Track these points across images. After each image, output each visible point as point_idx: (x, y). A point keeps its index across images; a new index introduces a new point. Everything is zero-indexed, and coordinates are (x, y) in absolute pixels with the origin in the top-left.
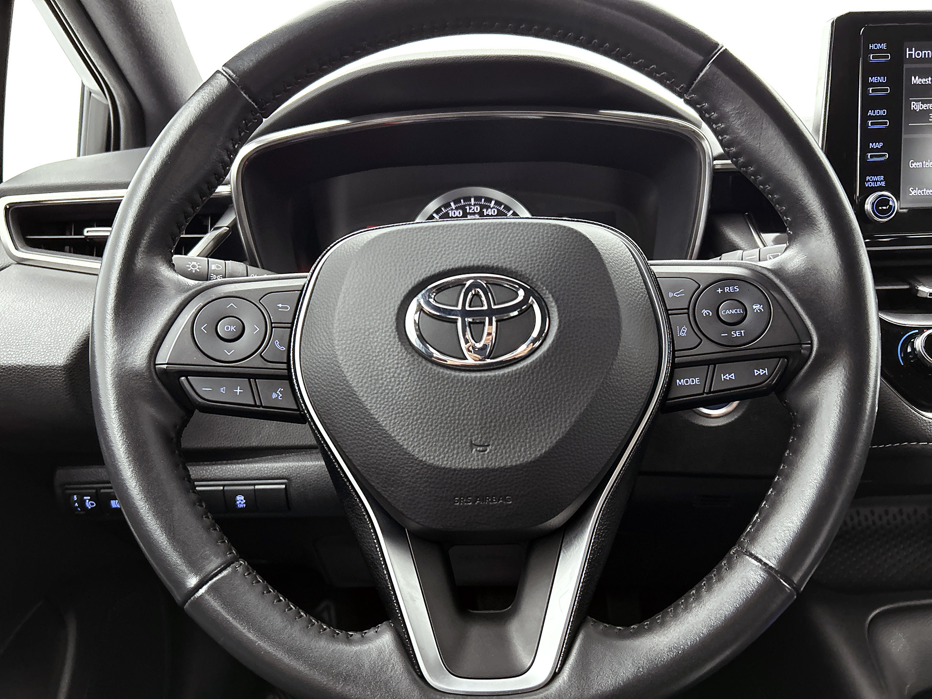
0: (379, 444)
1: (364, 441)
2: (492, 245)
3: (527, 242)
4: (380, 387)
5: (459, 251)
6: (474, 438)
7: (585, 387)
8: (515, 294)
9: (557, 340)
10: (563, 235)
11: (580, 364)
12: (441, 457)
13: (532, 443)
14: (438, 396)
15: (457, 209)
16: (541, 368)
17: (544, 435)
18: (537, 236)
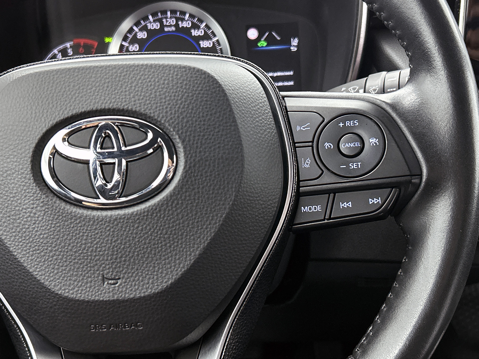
0: (20, 278)
1: (7, 275)
2: (124, 87)
3: (157, 84)
4: (17, 227)
5: (92, 94)
6: (105, 272)
7: (208, 222)
8: (145, 135)
9: (183, 179)
10: (191, 77)
11: (204, 201)
12: (75, 290)
13: (159, 275)
14: (71, 234)
15: (154, 21)
16: (167, 207)
17: (171, 268)
18: (167, 78)
